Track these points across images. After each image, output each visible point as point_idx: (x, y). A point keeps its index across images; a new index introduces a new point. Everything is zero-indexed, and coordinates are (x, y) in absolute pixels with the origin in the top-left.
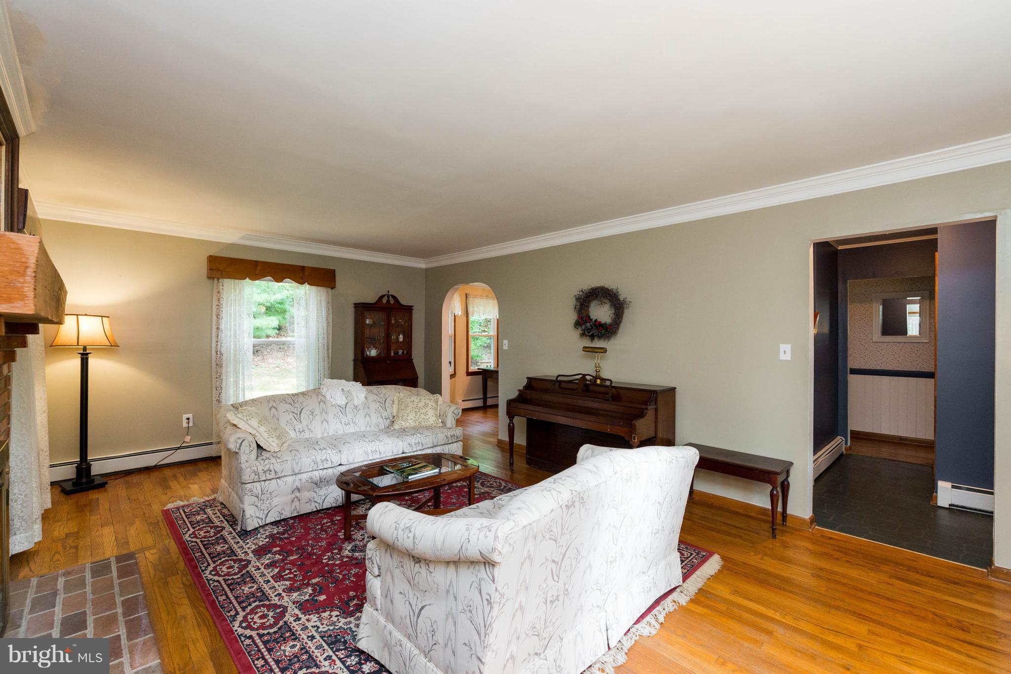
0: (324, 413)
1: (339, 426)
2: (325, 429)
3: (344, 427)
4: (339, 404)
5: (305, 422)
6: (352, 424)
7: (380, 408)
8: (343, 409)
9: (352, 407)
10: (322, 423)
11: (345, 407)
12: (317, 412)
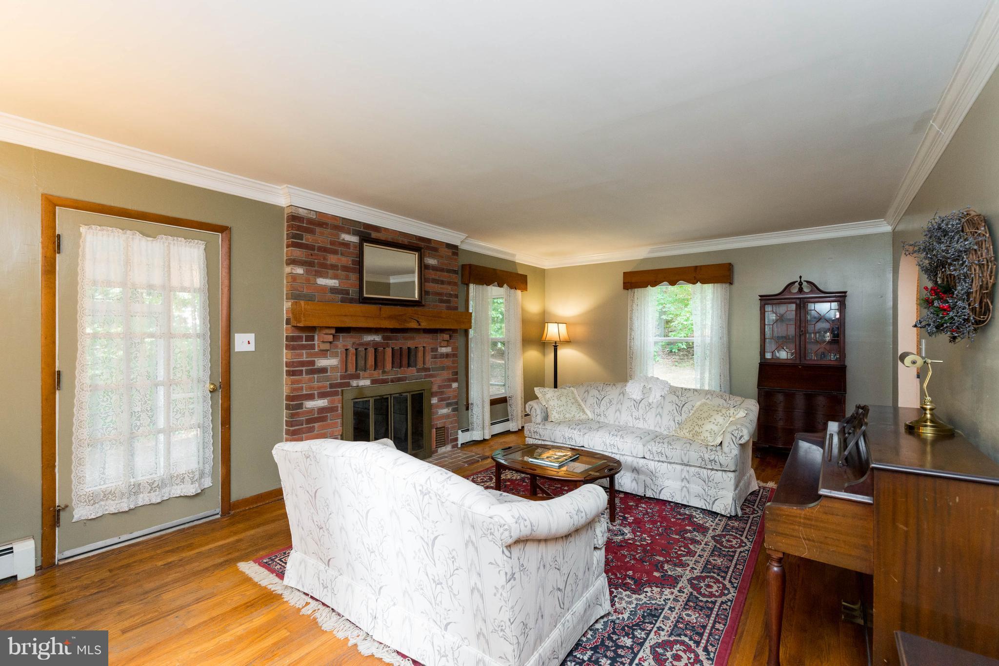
0: (620, 403)
1: (630, 418)
2: (617, 418)
3: (634, 420)
4: (635, 398)
5: (602, 408)
6: (641, 420)
7: (675, 411)
8: (637, 403)
9: (646, 403)
10: (616, 412)
11: (639, 403)
12: (614, 402)
